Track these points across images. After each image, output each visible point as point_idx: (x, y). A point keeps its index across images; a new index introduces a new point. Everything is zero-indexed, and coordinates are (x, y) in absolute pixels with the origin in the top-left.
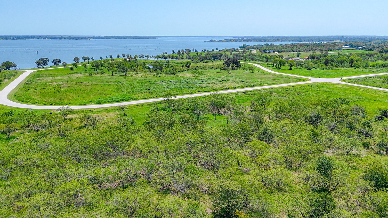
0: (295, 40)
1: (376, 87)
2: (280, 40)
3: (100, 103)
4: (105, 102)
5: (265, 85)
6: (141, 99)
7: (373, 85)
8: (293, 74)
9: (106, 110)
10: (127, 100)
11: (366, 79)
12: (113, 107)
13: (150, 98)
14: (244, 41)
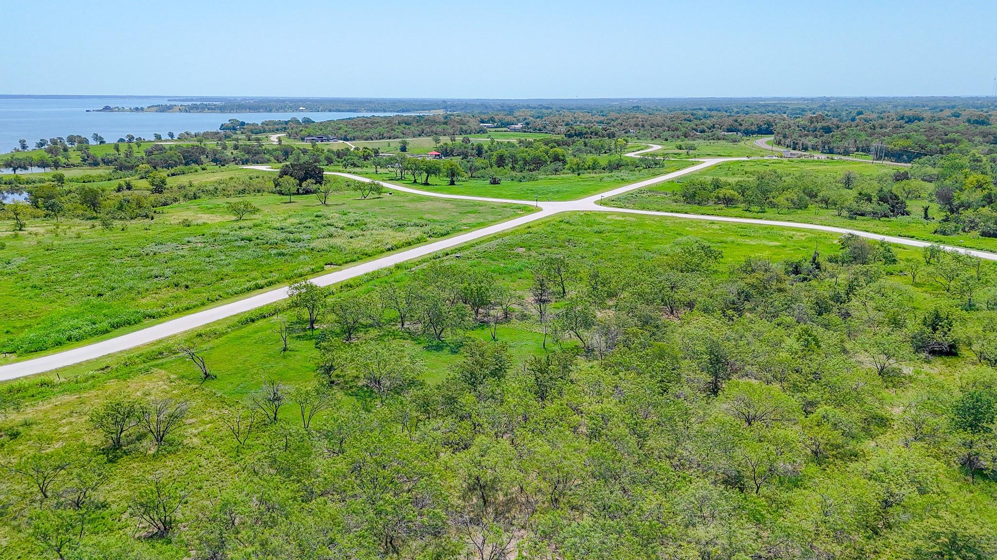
0: (342, 109)
2: (307, 109)
4: (59, 344)
5: (467, 230)
6: (177, 312)
7: (670, 210)
9: (103, 369)
11: (634, 196)
13: (203, 304)
14: (210, 111)
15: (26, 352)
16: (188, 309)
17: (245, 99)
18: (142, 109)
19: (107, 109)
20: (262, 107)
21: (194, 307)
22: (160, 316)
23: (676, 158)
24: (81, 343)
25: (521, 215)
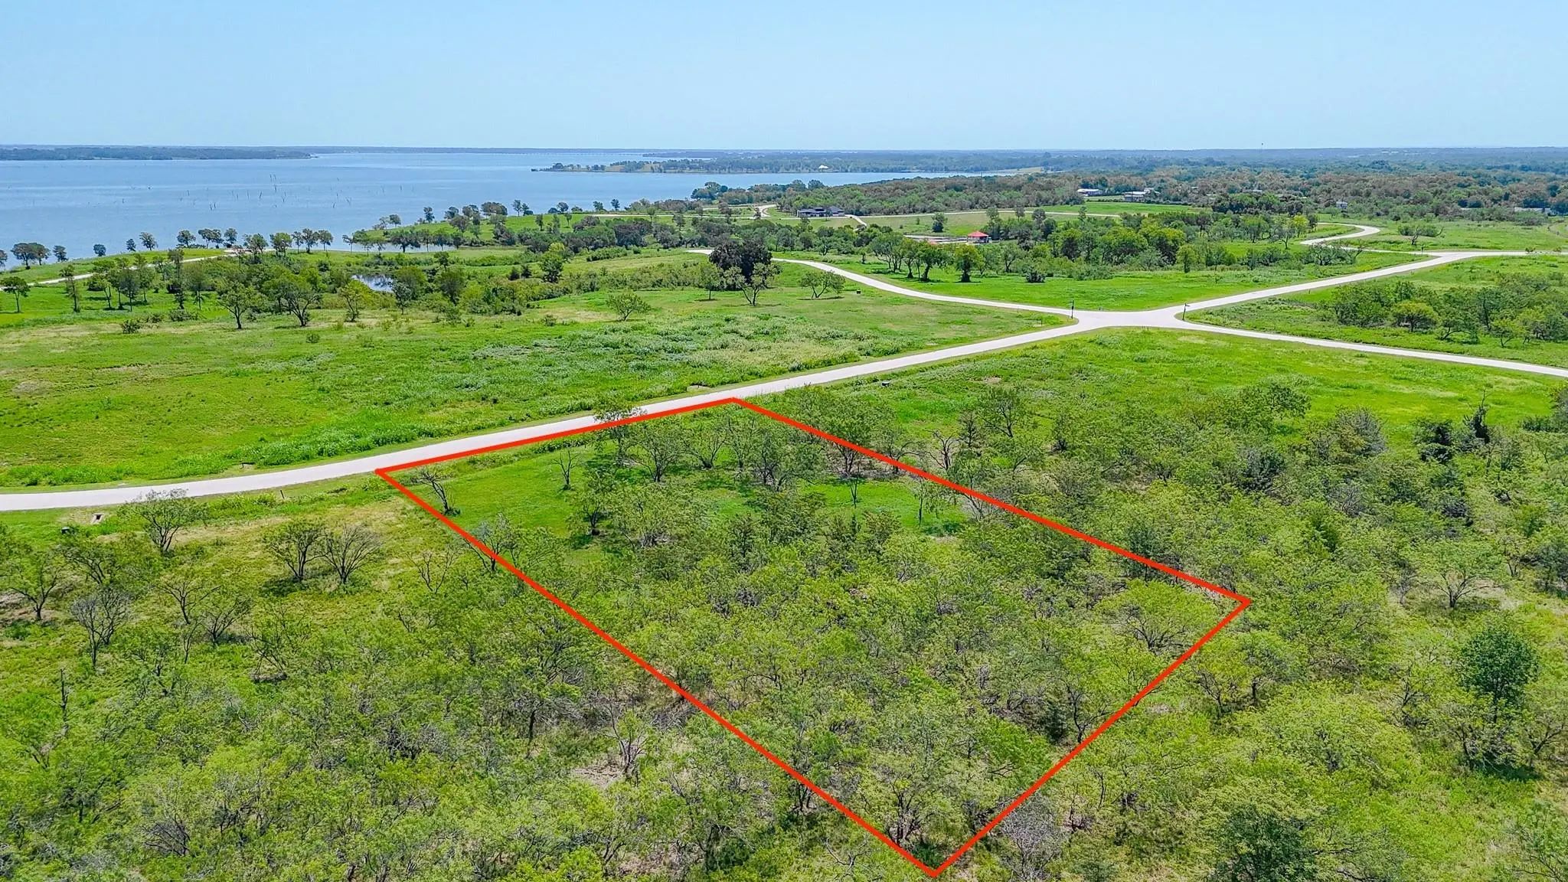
0: (883, 167)
1: (1312, 336)
2: (830, 167)
3: (281, 461)
4: (306, 458)
5: (931, 349)
6: (465, 431)
7: (1301, 332)
8: (992, 300)
9: (337, 491)
10: (407, 441)
11: (1254, 308)
12: (359, 475)
13: (502, 424)
14: (692, 171)
15: (266, 463)
16: (479, 429)
17: (747, 153)
18: (603, 167)
19: (558, 167)
20: (766, 164)
21: (490, 426)
22: (440, 435)
23: (1388, 249)
24: (333, 459)
25: (1037, 329)
